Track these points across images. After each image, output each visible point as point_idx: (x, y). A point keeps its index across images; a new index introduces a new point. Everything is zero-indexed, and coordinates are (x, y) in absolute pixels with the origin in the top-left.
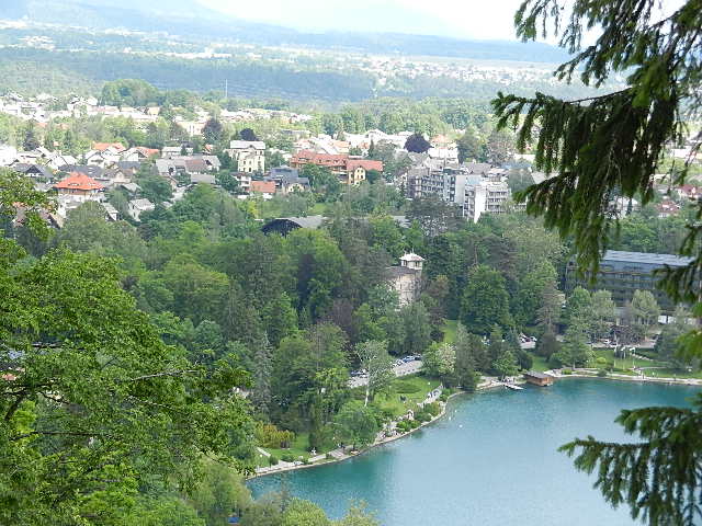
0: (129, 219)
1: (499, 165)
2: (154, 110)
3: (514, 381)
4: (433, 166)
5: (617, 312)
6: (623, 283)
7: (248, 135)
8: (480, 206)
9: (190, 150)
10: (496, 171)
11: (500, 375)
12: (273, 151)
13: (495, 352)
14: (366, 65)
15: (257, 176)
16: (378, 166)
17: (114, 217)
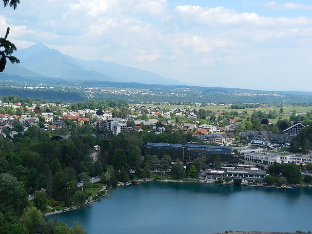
0: (10, 138)
1: (124, 118)
2: (19, 104)
3: (128, 183)
4: (104, 119)
5: (159, 161)
6: (161, 152)
7: (48, 111)
8: (118, 131)
9: (30, 116)
10: (123, 120)
11: (124, 181)
12: (55, 116)
13: (123, 175)
14: (86, 90)
15: (50, 123)
16: (87, 119)
17: (5, 136)
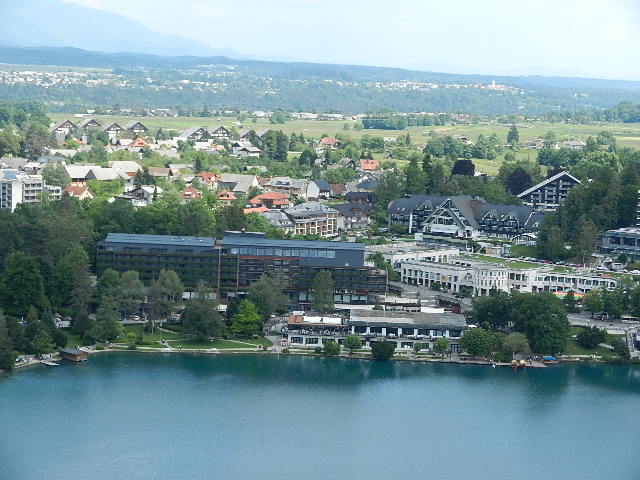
1: (36, 159)
3: (50, 359)
5: (144, 290)
6: (149, 264)
8: (17, 197)
10: (32, 165)
11: (37, 353)
13: (32, 332)
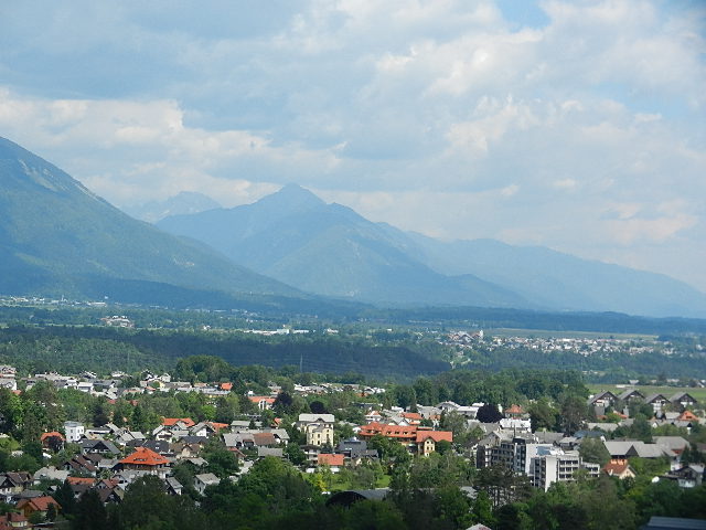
0: (194, 496)
1: (572, 434)
2: (227, 386)
4: (503, 436)
7: (317, 408)
8: (551, 476)
9: (258, 424)
12: (342, 423)
14: (443, 338)
15: (326, 449)
16: (447, 436)
17: (179, 492)
